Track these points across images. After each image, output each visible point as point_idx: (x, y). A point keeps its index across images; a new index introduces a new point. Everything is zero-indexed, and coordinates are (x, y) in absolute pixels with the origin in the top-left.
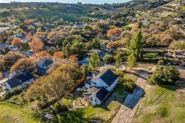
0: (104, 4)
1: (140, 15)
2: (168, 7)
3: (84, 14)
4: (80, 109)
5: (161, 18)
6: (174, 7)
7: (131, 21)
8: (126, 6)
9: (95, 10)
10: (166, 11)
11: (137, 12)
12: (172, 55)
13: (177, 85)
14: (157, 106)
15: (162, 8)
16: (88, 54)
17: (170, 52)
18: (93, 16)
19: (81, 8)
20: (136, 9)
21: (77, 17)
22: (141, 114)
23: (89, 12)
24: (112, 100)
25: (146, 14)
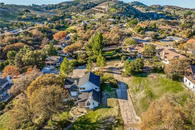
0: (32, 5)
1: (77, 17)
2: (99, 9)
3: (13, 17)
4: (83, 117)
5: (98, 20)
6: (104, 9)
7: (70, 24)
8: (59, 7)
9: (26, 13)
10: (98, 12)
11: (72, 14)
12: (126, 51)
13: (145, 72)
14: (143, 91)
15: (95, 10)
16: (45, 63)
17: (125, 48)
18: (25, 20)
19: (6, 10)
20: (70, 10)
21: (4, 21)
22: (137, 101)
23: (19, 14)
24: (107, 98)
25: (81, 15)
